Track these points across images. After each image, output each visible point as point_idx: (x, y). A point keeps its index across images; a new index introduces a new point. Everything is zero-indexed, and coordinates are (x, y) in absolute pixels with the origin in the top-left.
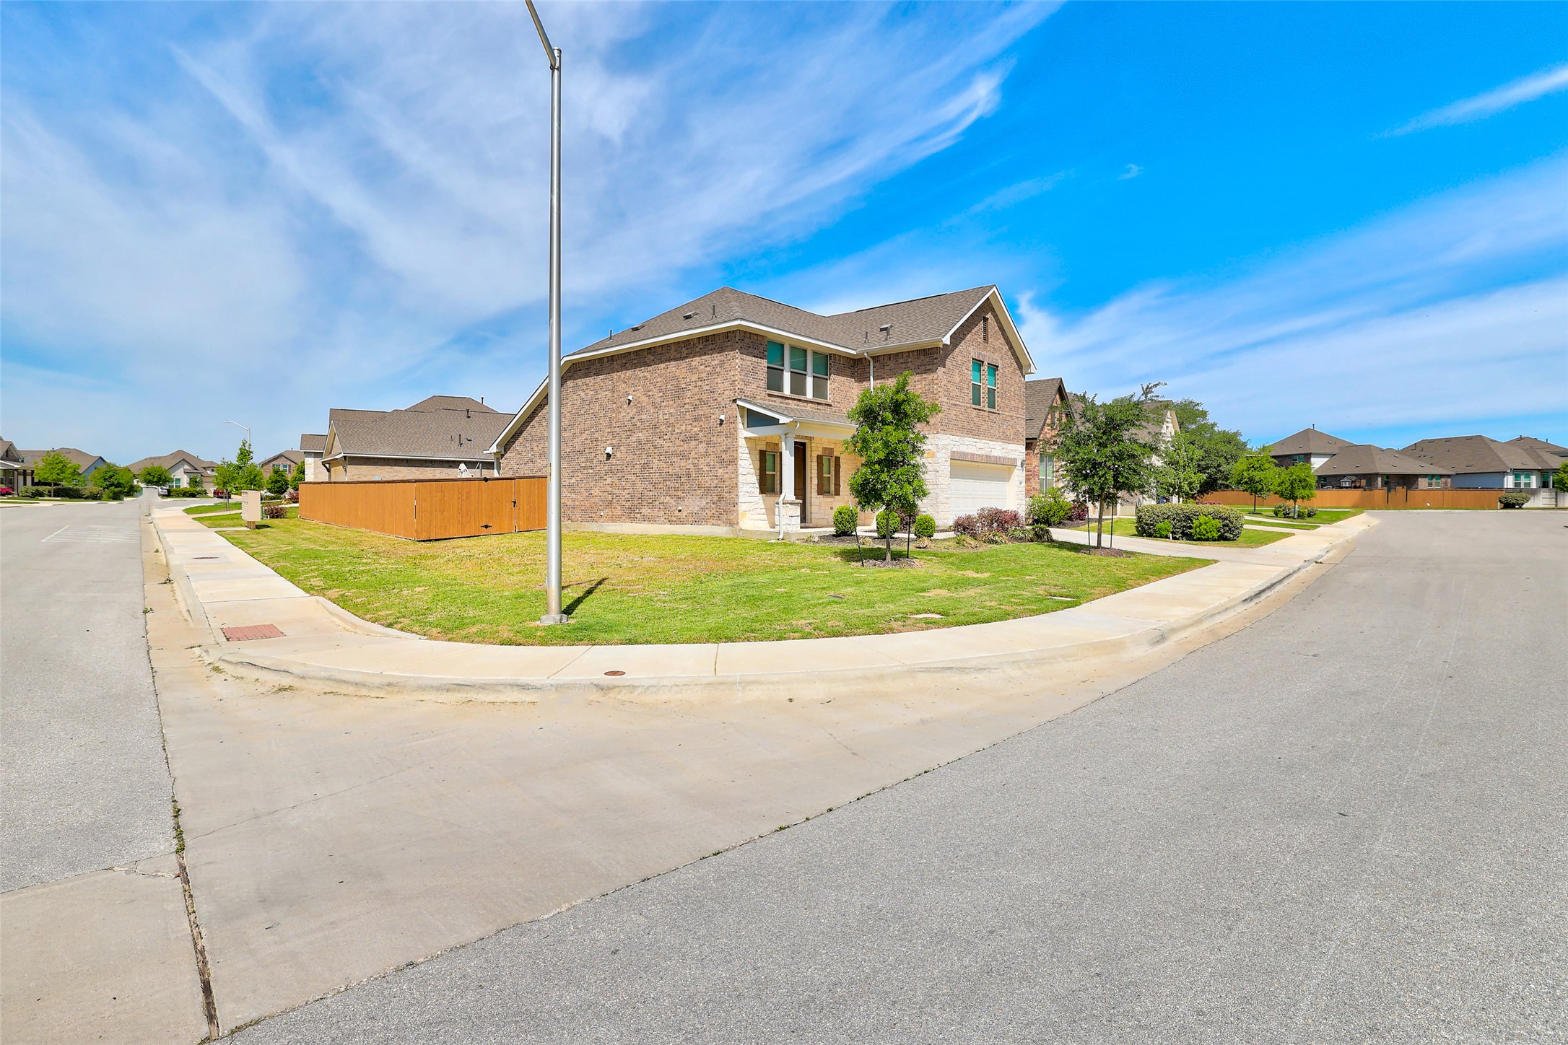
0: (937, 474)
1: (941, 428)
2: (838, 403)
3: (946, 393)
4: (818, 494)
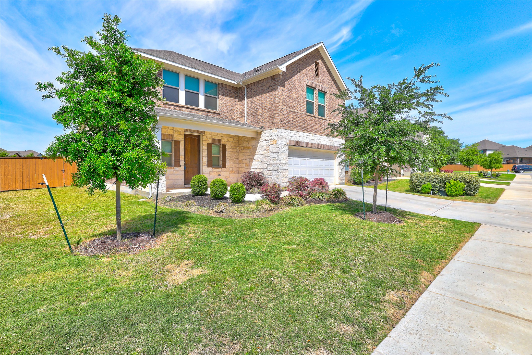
0: (278, 154)
1: (281, 125)
2: (225, 112)
3: (285, 104)
4: (208, 167)
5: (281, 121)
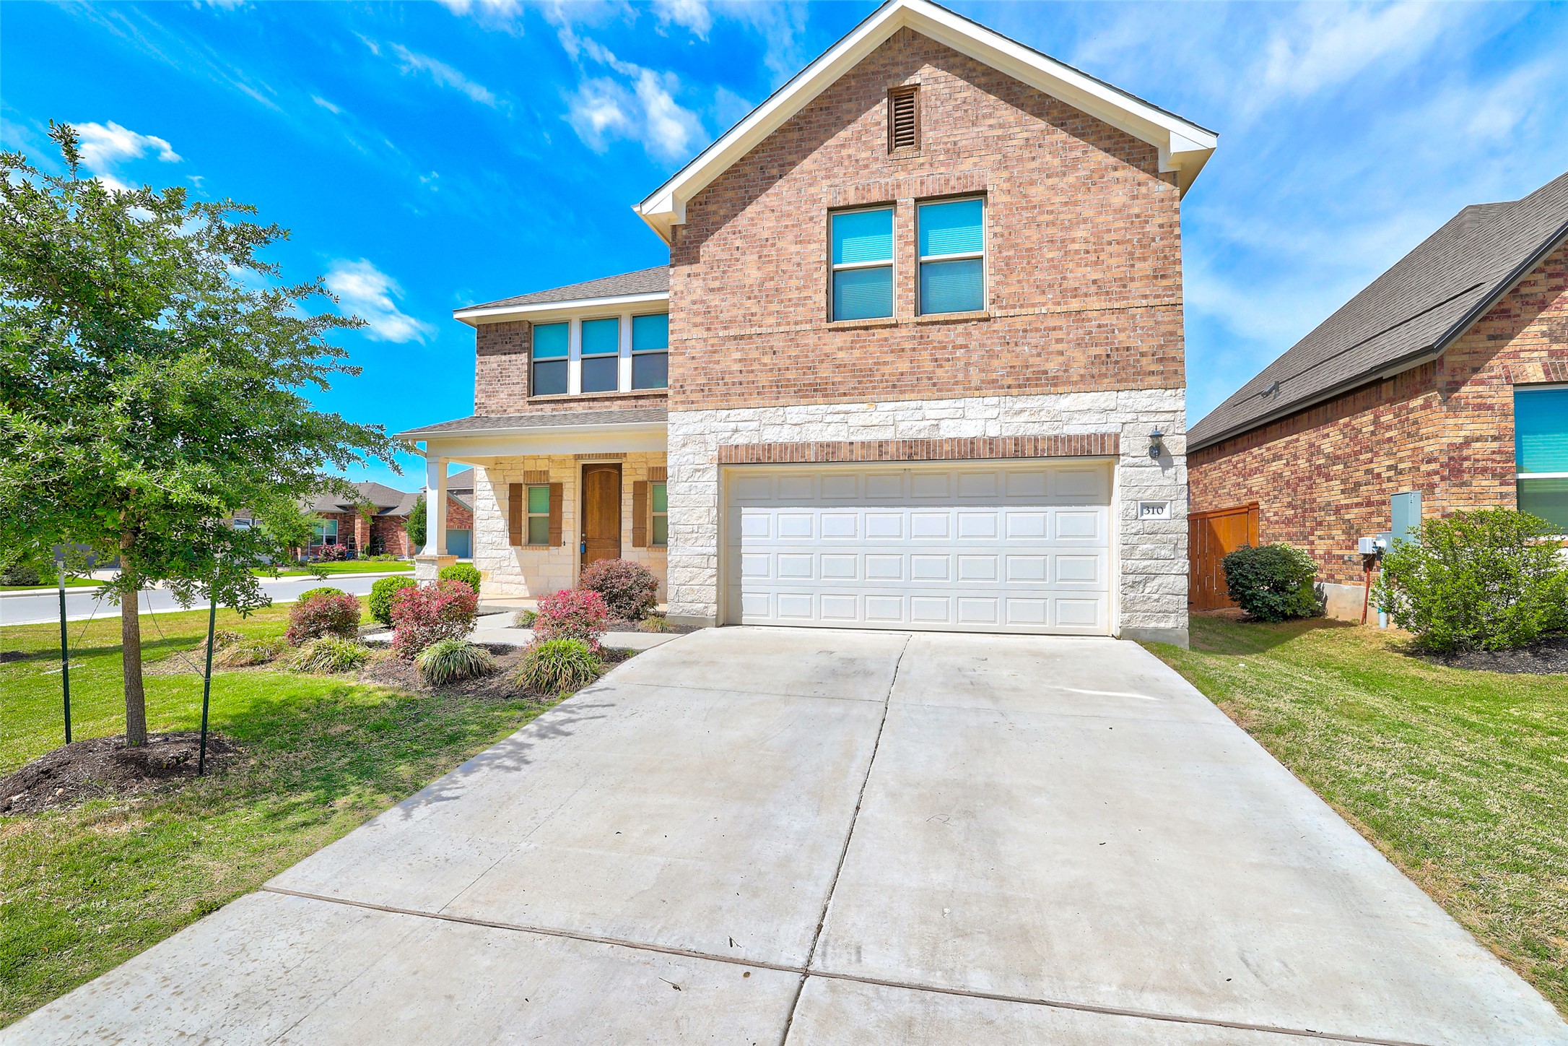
4: (634, 546)
5: (678, 385)
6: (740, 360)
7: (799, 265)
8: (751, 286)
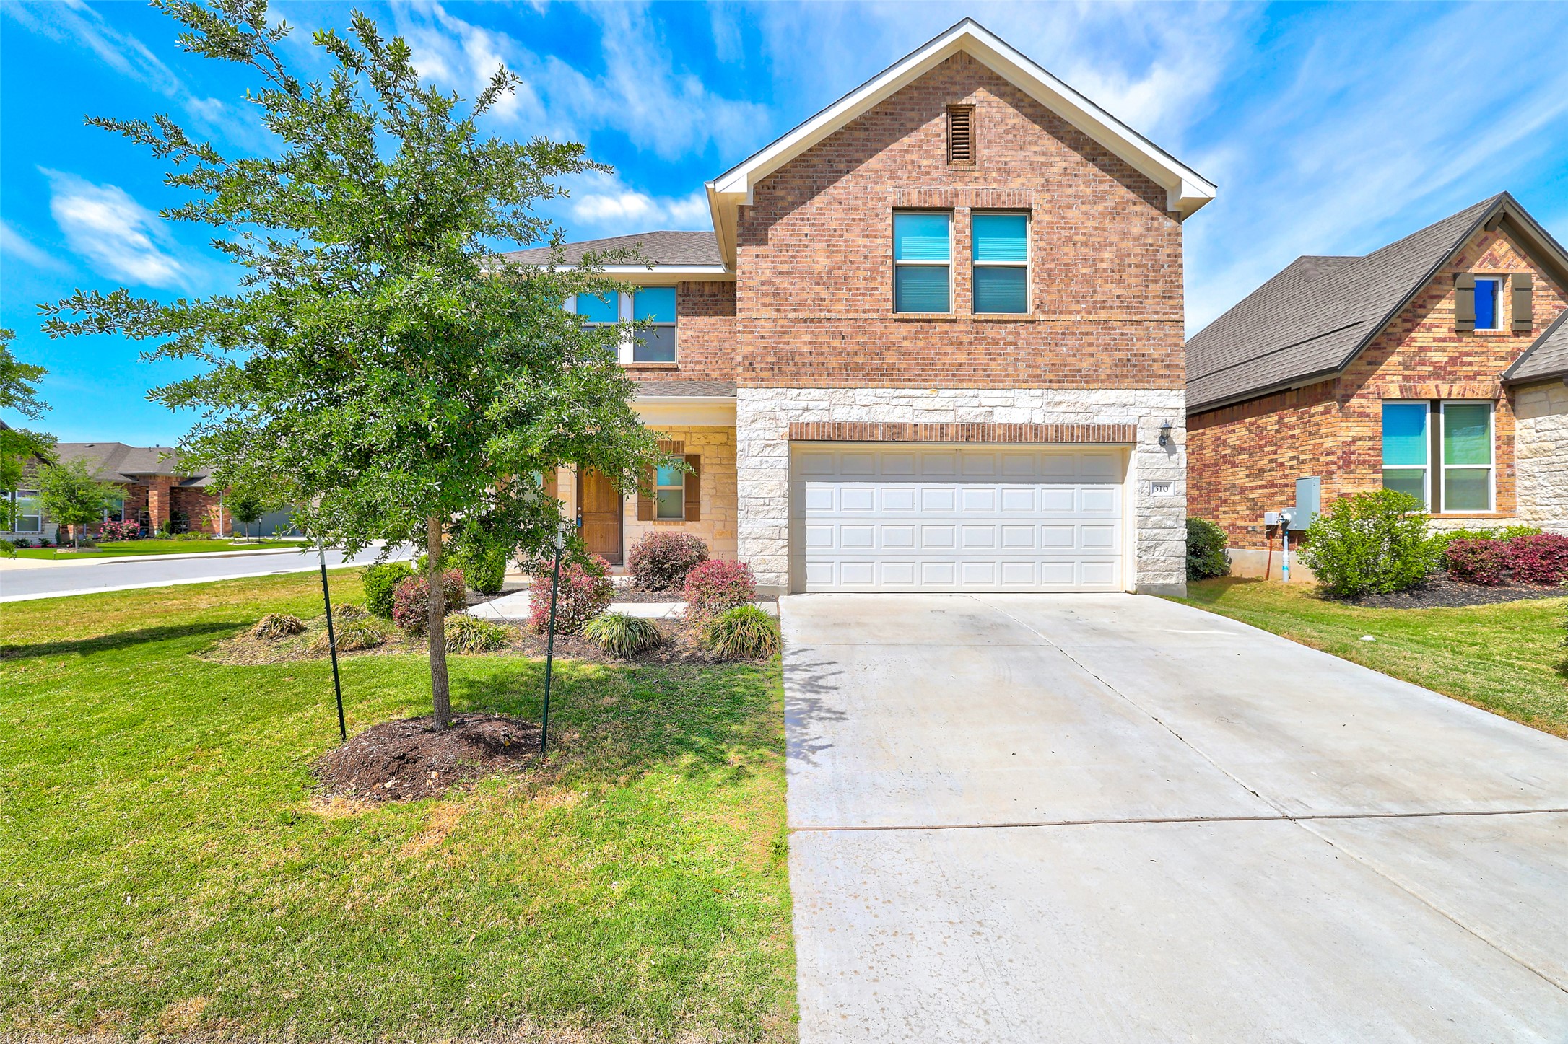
0: (738, 475)
2: (698, 363)
3: (767, 300)
4: (640, 520)
5: (747, 362)
6: (810, 343)
7: (866, 257)
8: (820, 272)
